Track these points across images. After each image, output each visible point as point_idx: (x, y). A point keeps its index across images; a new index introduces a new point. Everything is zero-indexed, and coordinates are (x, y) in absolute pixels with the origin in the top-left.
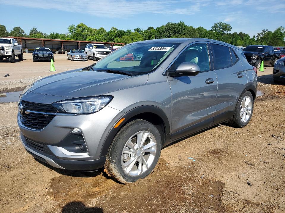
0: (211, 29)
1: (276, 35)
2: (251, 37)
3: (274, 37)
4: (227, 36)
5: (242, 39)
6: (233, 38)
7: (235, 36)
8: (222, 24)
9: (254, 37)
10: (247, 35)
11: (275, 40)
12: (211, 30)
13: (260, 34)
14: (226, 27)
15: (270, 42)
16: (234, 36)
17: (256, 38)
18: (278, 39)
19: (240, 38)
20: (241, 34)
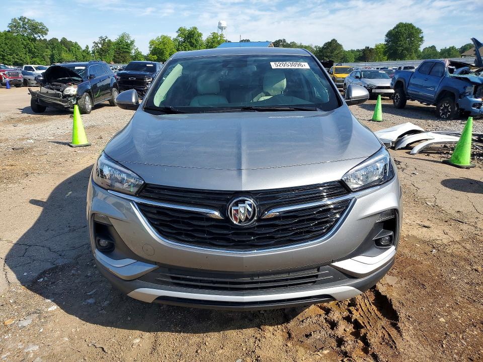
0: (7, 29)
1: (121, 45)
2: (83, 48)
3: (119, 49)
4: (41, 44)
5: (70, 51)
6: (53, 48)
7: (55, 44)
8: (26, 20)
9: (87, 47)
10: (76, 43)
11: (121, 54)
12: (9, 31)
13: (97, 44)
14: (36, 28)
15: (114, 56)
16: (53, 44)
17: (90, 49)
18: (124, 52)
19: (65, 48)
20: (64, 41)
